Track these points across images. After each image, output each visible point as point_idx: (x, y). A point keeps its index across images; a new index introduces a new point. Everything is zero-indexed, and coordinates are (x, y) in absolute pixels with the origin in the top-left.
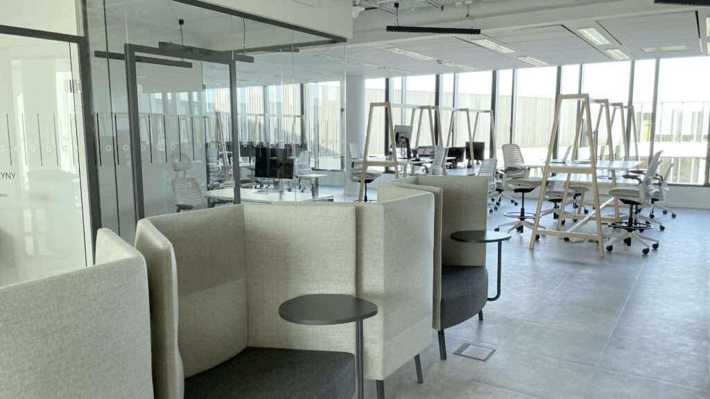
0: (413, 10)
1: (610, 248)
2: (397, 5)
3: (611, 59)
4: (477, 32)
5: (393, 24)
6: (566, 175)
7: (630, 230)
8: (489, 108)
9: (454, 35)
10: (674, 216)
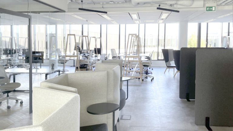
0: (86, 3)
1: (143, 80)
2: (82, 1)
4: (106, 13)
5: (81, 7)
7: (147, 74)
8: (100, 37)
9: (96, 13)
10: (152, 69)
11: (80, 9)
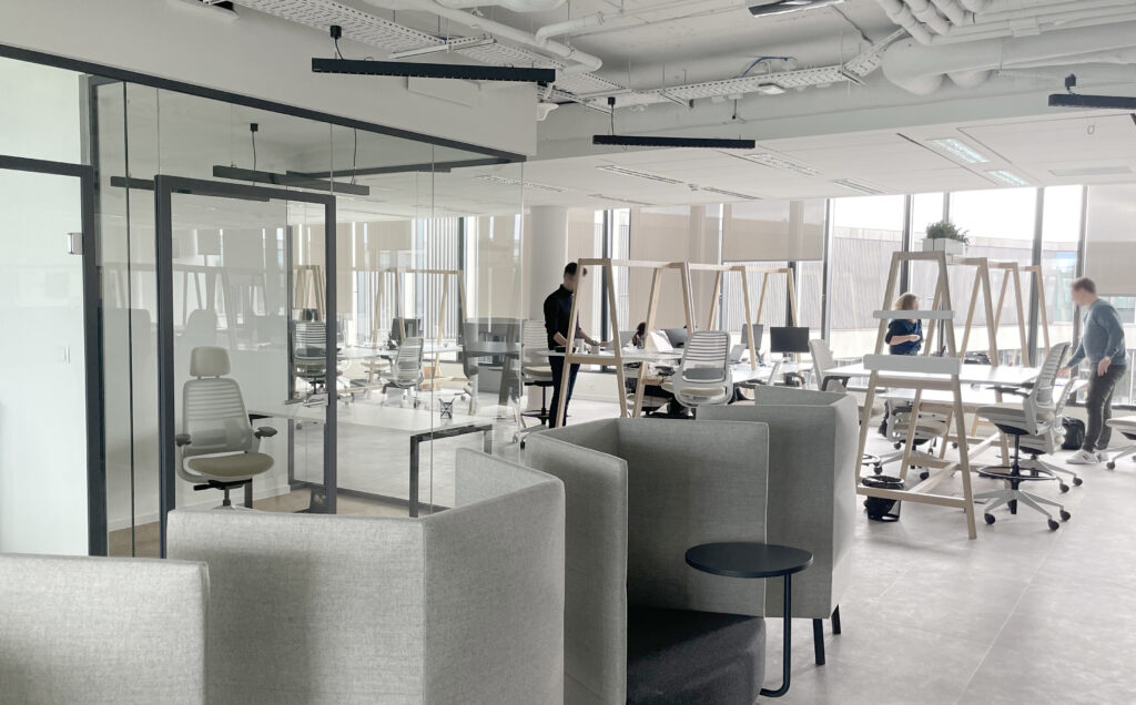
1: (991, 520)
2: (612, 101)
3: (997, 184)
4: (750, 144)
5: (604, 131)
6: (914, 391)
11: (599, 140)
